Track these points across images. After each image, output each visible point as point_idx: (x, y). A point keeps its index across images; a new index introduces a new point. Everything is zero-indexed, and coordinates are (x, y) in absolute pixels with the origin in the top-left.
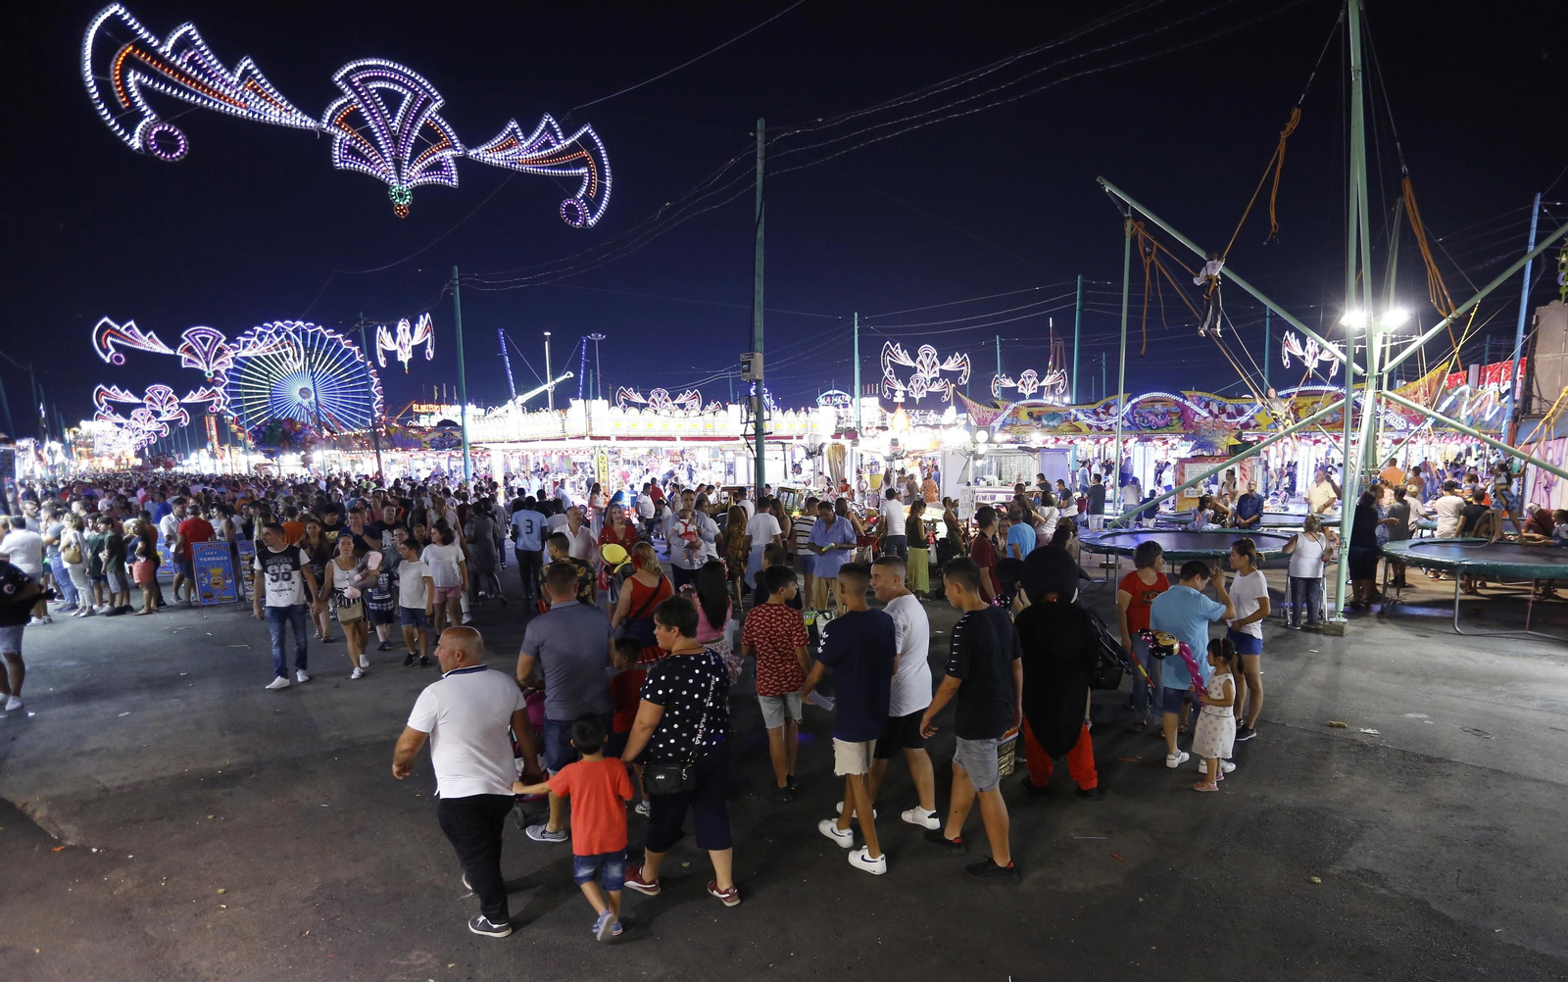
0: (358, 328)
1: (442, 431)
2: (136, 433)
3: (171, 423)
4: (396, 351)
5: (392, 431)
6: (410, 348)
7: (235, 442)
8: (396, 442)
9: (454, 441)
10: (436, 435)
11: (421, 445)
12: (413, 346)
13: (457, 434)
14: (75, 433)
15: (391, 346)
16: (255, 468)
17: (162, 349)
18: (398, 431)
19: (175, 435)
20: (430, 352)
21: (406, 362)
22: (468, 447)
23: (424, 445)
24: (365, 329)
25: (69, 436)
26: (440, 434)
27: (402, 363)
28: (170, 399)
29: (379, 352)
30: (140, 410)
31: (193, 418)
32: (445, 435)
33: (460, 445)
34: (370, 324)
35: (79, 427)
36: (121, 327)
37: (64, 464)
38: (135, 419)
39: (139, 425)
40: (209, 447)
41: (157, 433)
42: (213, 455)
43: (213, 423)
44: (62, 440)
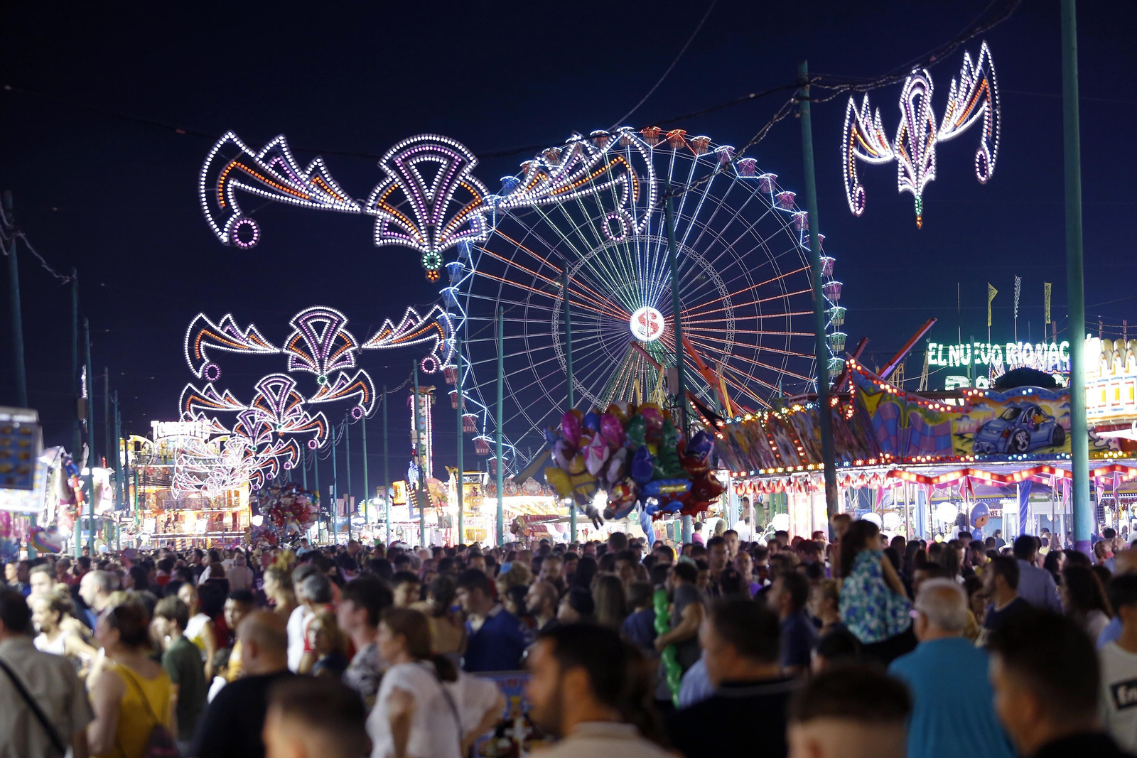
0: (797, 108)
1: (1009, 401)
2: (259, 441)
3: (336, 411)
4: (894, 163)
5: (871, 404)
6: (931, 150)
7: (475, 462)
8: (881, 435)
9: (1043, 432)
10: (993, 413)
11: (949, 446)
12: (940, 147)
13: (1053, 409)
14: (138, 446)
15: (882, 153)
16: (515, 529)
17: (336, 201)
18: (887, 404)
19: (341, 448)
20: (987, 156)
21: (918, 195)
22: (1086, 447)
23: (957, 444)
24: (813, 106)
25: (126, 454)
26: (1002, 410)
27: (908, 195)
28: (340, 342)
29: (849, 172)
30: (275, 378)
31: (384, 396)
32: (1017, 412)
33: (1059, 442)
34: (830, 92)
35: (148, 433)
36: (257, 152)
37: (110, 521)
38: (263, 402)
39: (269, 419)
40: (413, 475)
41: (304, 438)
42: (421, 499)
43: (426, 411)
44: (113, 462)
